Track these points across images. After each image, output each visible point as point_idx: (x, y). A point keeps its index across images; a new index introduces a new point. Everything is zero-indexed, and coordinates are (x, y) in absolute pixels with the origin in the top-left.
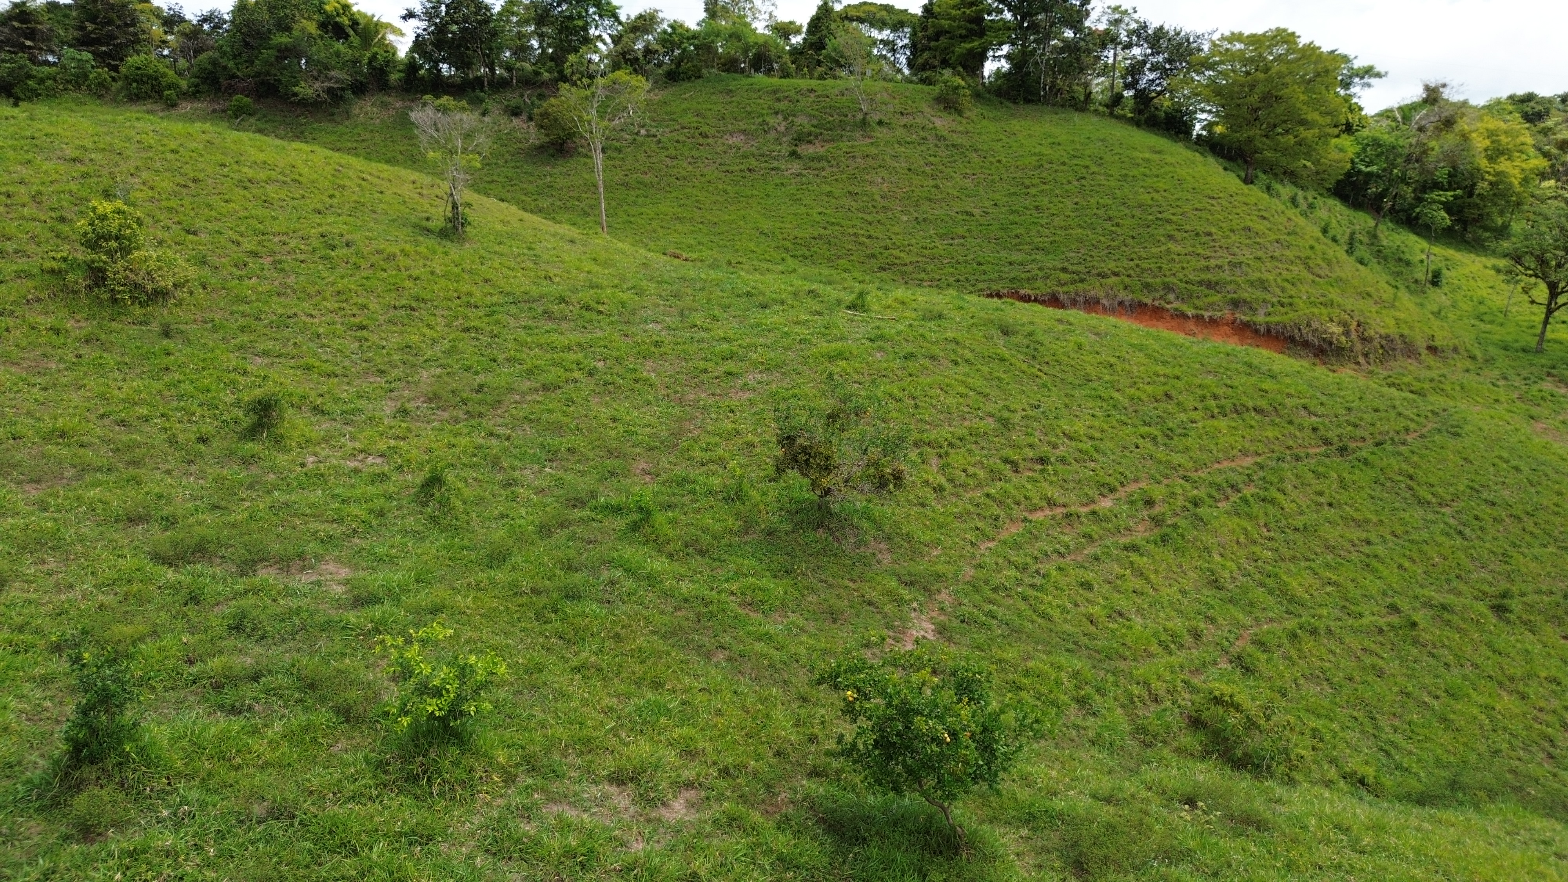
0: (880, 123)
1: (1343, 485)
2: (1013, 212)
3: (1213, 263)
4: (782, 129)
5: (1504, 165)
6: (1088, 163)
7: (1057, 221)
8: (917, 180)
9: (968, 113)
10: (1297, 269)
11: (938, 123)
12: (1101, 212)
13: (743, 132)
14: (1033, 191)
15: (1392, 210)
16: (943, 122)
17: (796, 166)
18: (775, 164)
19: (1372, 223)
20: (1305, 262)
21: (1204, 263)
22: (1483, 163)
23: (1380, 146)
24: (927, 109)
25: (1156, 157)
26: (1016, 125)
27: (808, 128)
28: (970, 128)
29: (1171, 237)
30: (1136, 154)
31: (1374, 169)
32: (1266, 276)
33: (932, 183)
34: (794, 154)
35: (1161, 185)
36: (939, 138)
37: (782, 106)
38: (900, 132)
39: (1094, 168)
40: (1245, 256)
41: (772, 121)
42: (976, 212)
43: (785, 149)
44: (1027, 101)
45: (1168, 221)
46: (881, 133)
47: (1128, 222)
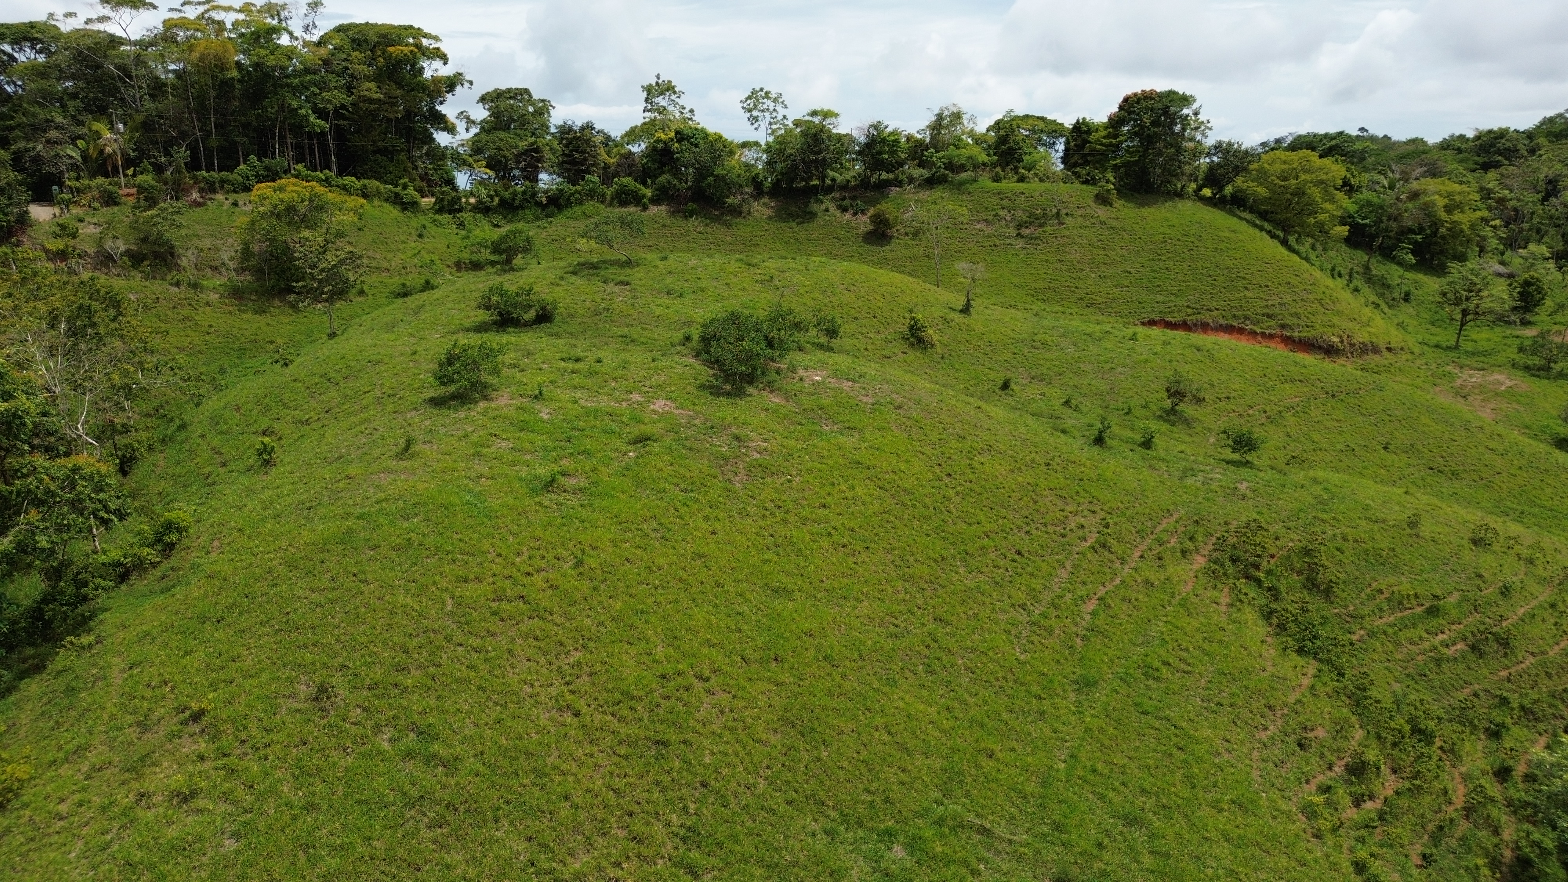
0: (1067, 214)
1: (1333, 408)
2: (1153, 271)
3: (1270, 303)
4: (1008, 218)
5: (1457, 216)
6: (1193, 239)
7: (1180, 277)
8: (1095, 251)
9: (1115, 205)
10: (1316, 305)
11: (1100, 213)
12: (1205, 271)
13: (986, 220)
14: (1163, 258)
15: (1380, 247)
16: (1102, 212)
17: (1020, 243)
18: (1009, 241)
19: (1366, 258)
20: (1320, 301)
21: (1265, 303)
22: (1443, 215)
23: (1371, 205)
24: (1092, 204)
25: (1232, 235)
26: (1145, 211)
27: (1025, 218)
28: (1118, 214)
29: (1246, 288)
30: (1220, 234)
31: (1368, 221)
32: (1299, 310)
33: (1104, 253)
34: (1019, 235)
35: (1238, 256)
36: (1101, 223)
37: (1006, 202)
38: (1079, 219)
39: (1197, 243)
40: (1288, 299)
41: (1002, 213)
42: (1133, 270)
43: (1013, 232)
44: (1147, 192)
45: (1244, 278)
46: (1068, 221)
47: (1221, 278)
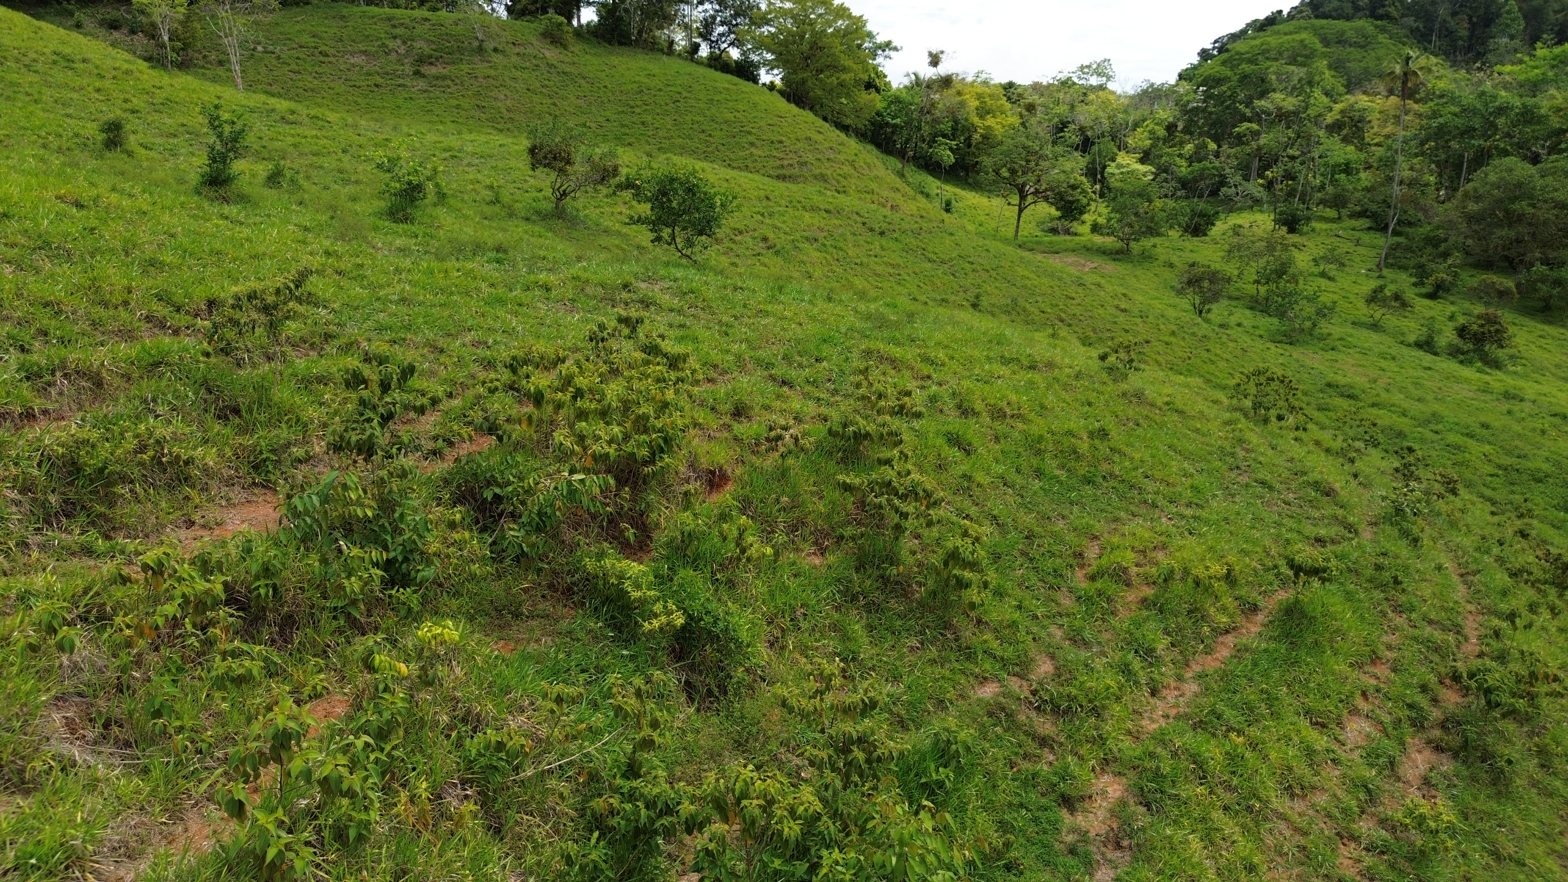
0: (495, 50)
2: (623, 126)
3: (786, 162)
4: (402, 51)
5: (990, 121)
6: (680, 90)
7: (661, 133)
8: (536, 99)
9: (572, 49)
10: (847, 169)
11: (548, 54)
12: (695, 126)
13: (364, 53)
14: (638, 110)
16: (551, 54)
17: (422, 84)
18: (401, 81)
19: (900, 166)
20: (852, 164)
21: (779, 163)
22: (976, 120)
23: (900, 102)
24: (535, 42)
25: (734, 87)
26: (615, 60)
27: (427, 51)
28: (576, 59)
29: (752, 144)
30: (717, 85)
31: (898, 121)
32: (824, 171)
33: (550, 101)
34: (417, 73)
35: (740, 107)
36: (551, 66)
37: (399, 31)
38: (514, 59)
39: (685, 94)
40: (810, 157)
41: (391, 44)
42: (593, 125)
43: (409, 69)
44: (621, 44)
45: (749, 133)
46: (497, 58)
47: (717, 133)
